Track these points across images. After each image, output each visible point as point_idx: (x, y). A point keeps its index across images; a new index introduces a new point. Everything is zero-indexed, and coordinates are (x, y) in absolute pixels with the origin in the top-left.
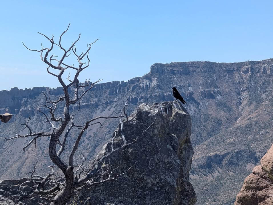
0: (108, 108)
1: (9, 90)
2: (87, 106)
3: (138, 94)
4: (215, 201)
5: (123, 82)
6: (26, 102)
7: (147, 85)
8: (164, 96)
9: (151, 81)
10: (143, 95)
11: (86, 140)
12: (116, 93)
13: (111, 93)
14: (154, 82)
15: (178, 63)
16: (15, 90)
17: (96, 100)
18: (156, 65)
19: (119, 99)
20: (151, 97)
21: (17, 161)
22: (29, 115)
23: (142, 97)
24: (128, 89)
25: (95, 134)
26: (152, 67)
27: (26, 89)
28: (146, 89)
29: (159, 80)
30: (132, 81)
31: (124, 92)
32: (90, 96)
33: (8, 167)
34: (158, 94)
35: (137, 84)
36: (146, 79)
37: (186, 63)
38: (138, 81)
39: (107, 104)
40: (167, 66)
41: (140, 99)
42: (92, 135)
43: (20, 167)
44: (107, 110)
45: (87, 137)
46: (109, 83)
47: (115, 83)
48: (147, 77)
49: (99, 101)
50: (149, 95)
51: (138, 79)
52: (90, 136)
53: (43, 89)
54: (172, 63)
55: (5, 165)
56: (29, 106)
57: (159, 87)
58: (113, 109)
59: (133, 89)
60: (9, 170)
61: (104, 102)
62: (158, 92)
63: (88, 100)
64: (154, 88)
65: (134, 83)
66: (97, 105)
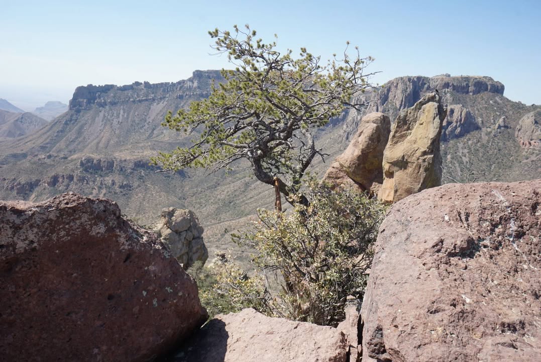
0: (162, 102)
1: (86, 86)
2: (146, 100)
3: (184, 92)
4: (238, 167)
5: (172, 83)
6: (99, 95)
7: (190, 86)
8: (203, 95)
9: (193, 83)
10: (188, 93)
11: (146, 125)
12: (168, 91)
13: (164, 91)
14: (196, 84)
15: (212, 71)
16: (90, 86)
17: (153, 95)
18: (197, 71)
19: (170, 95)
20: (193, 95)
21: (95, 139)
22: (103, 105)
23: (187, 95)
24: (176, 89)
25: (153, 120)
26: (194, 73)
27: (99, 86)
28: (190, 89)
29: (199, 82)
30: (179, 83)
31: (174, 90)
32: (148, 92)
33: (89, 144)
34: (198, 93)
35: (183, 85)
36: (190, 81)
37: (218, 71)
38: (184, 82)
39: (161, 99)
40: (205, 72)
41: (185, 96)
42: (151, 122)
43: (98, 143)
44: (161, 103)
45: (147, 122)
46: (162, 84)
47: (167, 84)
48: (191, 80)
49: (155, 96)
50: (192, 94)
51: (184, 81)
52: (149, 122)
53: (112, 86)
54: (208, 70)
55: (86, 141)
56: (102, 99)
57: (199, 87)
58: (165, 103)
59: (180, 89)
60: (90, 146)
61: (159, 97)
62: (198, 92)
63: (147, 96)
64: (195, 88)
65: (180, 84)
66: (154, 100)
